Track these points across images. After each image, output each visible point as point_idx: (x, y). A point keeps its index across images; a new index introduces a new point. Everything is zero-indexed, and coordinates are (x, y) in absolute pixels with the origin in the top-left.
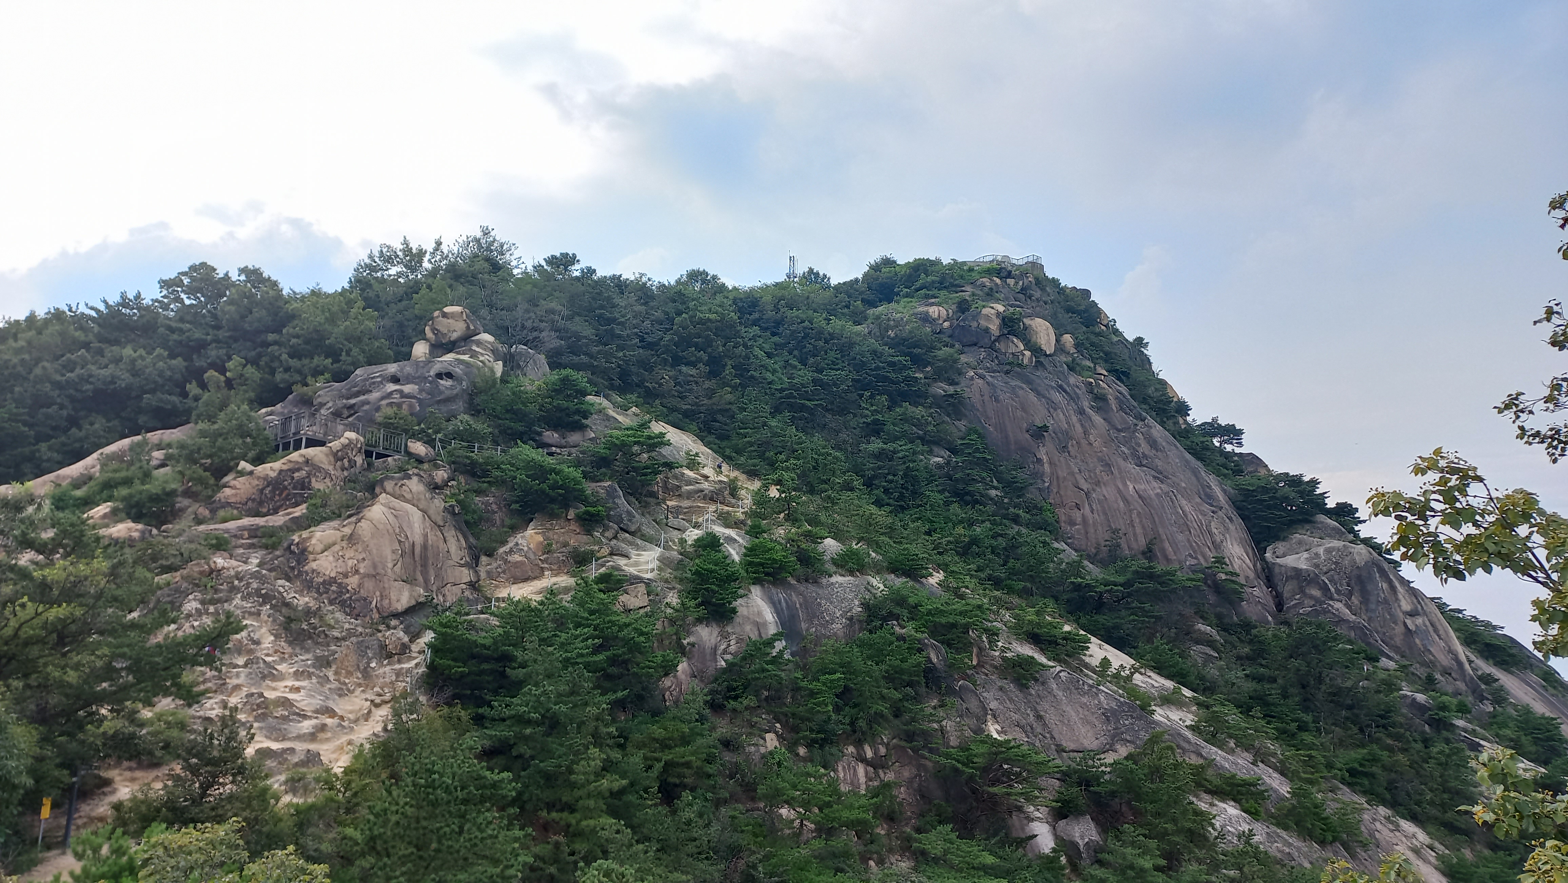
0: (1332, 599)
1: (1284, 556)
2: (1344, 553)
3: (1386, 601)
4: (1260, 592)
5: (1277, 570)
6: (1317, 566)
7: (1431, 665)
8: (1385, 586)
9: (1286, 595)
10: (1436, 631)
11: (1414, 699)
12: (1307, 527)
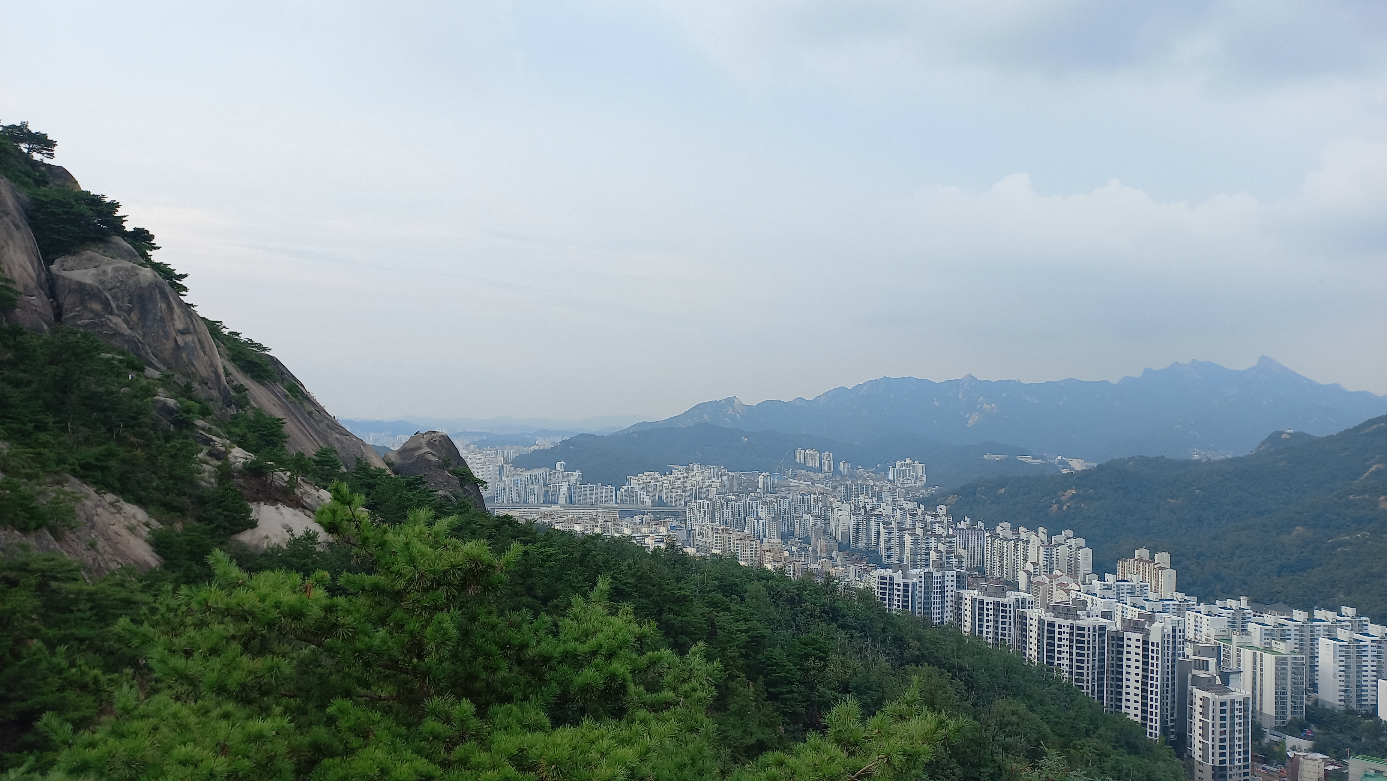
0: (111, 313)
1: (72, 269)
2: (132, 273)
3: (162, 320)
4: (38, 301)
5: (60, 282)
6: (102, 282)
7: (191, 376)
8: (164, 306)
9: (66, 306)
10: (203, 347)
11: (165, 403)
12: (101, 245)
